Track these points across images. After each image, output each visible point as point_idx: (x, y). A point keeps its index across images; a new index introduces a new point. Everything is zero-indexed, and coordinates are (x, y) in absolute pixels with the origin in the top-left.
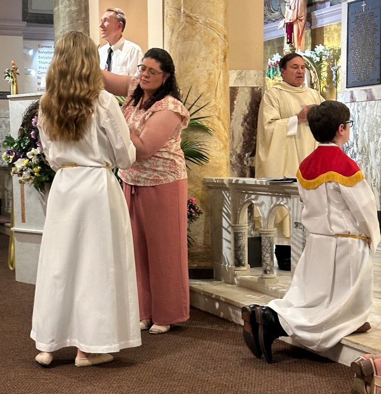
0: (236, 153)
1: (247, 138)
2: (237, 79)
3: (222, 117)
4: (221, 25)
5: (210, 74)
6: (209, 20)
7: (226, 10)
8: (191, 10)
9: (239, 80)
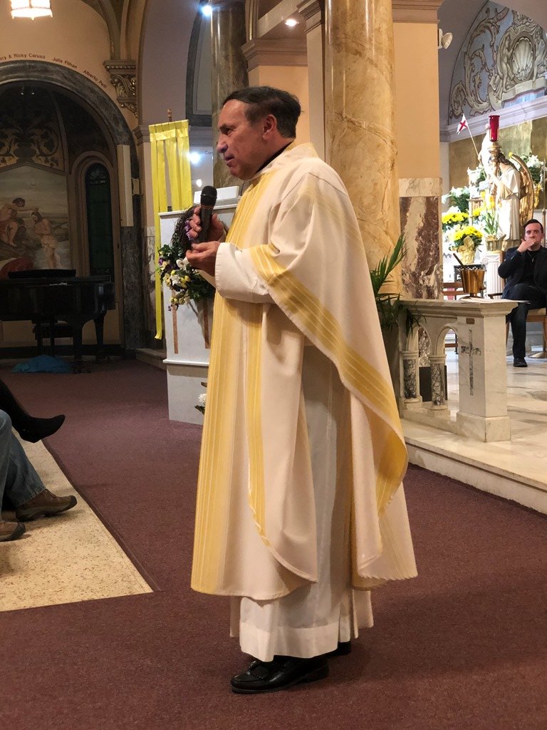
0: (410, 271)
1: (422, 254)
2: (409, 188)
3: (391, 232)
4: (388, 130)
5: (376, 184)
6: (373, 125)
7: (393, 113)
8: (353, 114)
9: (411, 190)
